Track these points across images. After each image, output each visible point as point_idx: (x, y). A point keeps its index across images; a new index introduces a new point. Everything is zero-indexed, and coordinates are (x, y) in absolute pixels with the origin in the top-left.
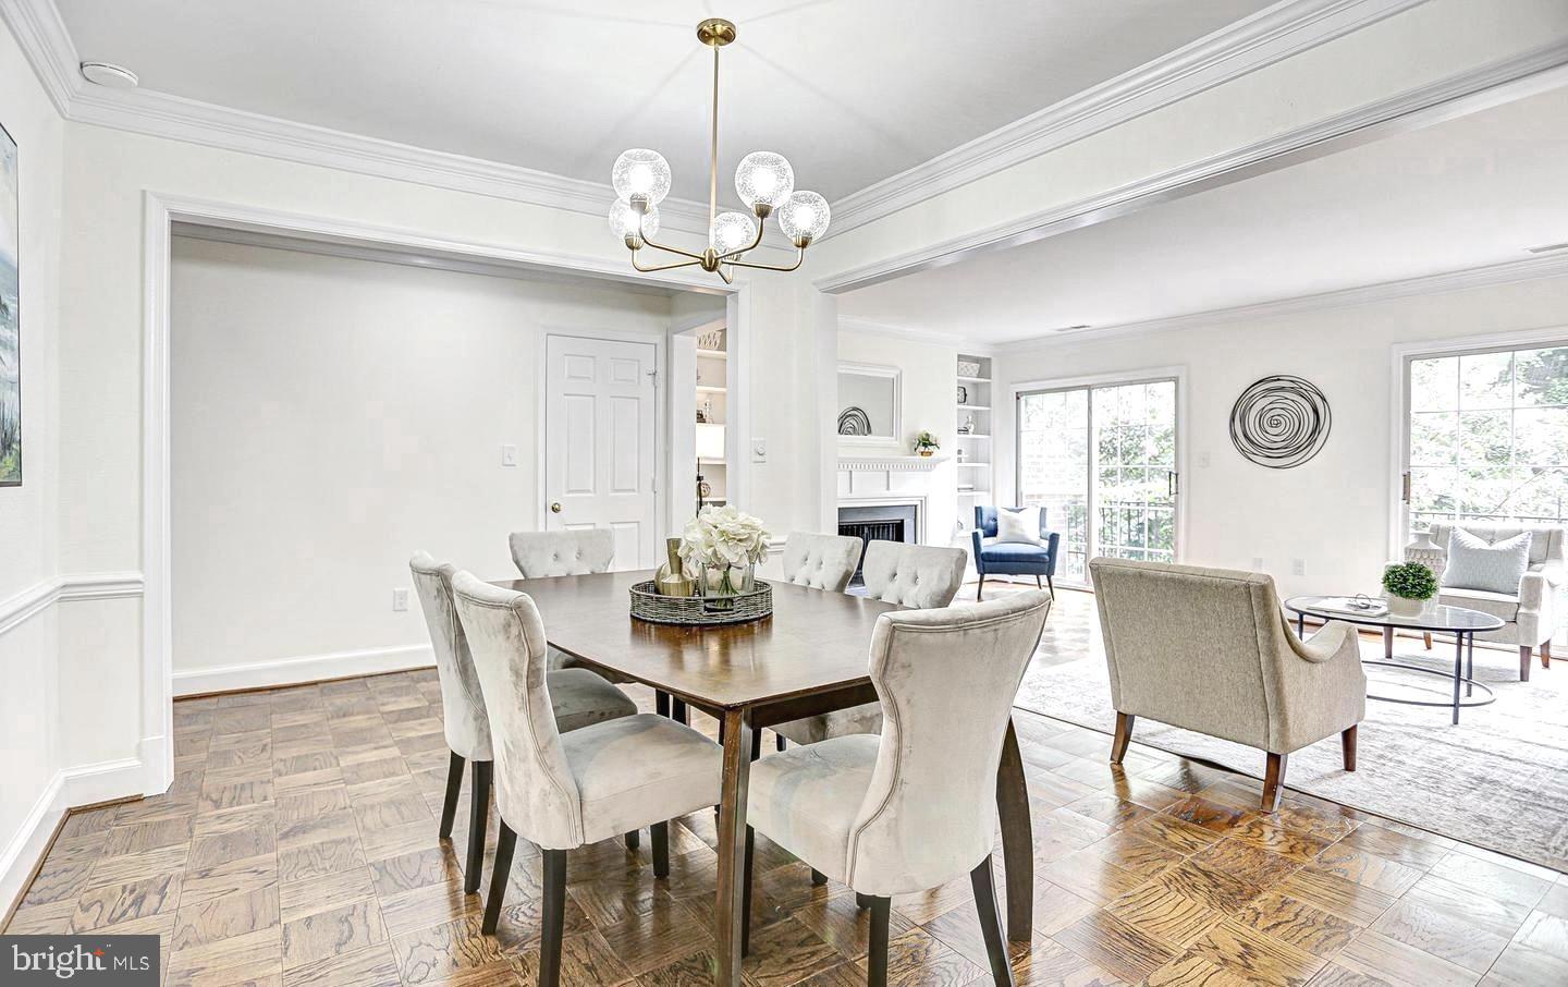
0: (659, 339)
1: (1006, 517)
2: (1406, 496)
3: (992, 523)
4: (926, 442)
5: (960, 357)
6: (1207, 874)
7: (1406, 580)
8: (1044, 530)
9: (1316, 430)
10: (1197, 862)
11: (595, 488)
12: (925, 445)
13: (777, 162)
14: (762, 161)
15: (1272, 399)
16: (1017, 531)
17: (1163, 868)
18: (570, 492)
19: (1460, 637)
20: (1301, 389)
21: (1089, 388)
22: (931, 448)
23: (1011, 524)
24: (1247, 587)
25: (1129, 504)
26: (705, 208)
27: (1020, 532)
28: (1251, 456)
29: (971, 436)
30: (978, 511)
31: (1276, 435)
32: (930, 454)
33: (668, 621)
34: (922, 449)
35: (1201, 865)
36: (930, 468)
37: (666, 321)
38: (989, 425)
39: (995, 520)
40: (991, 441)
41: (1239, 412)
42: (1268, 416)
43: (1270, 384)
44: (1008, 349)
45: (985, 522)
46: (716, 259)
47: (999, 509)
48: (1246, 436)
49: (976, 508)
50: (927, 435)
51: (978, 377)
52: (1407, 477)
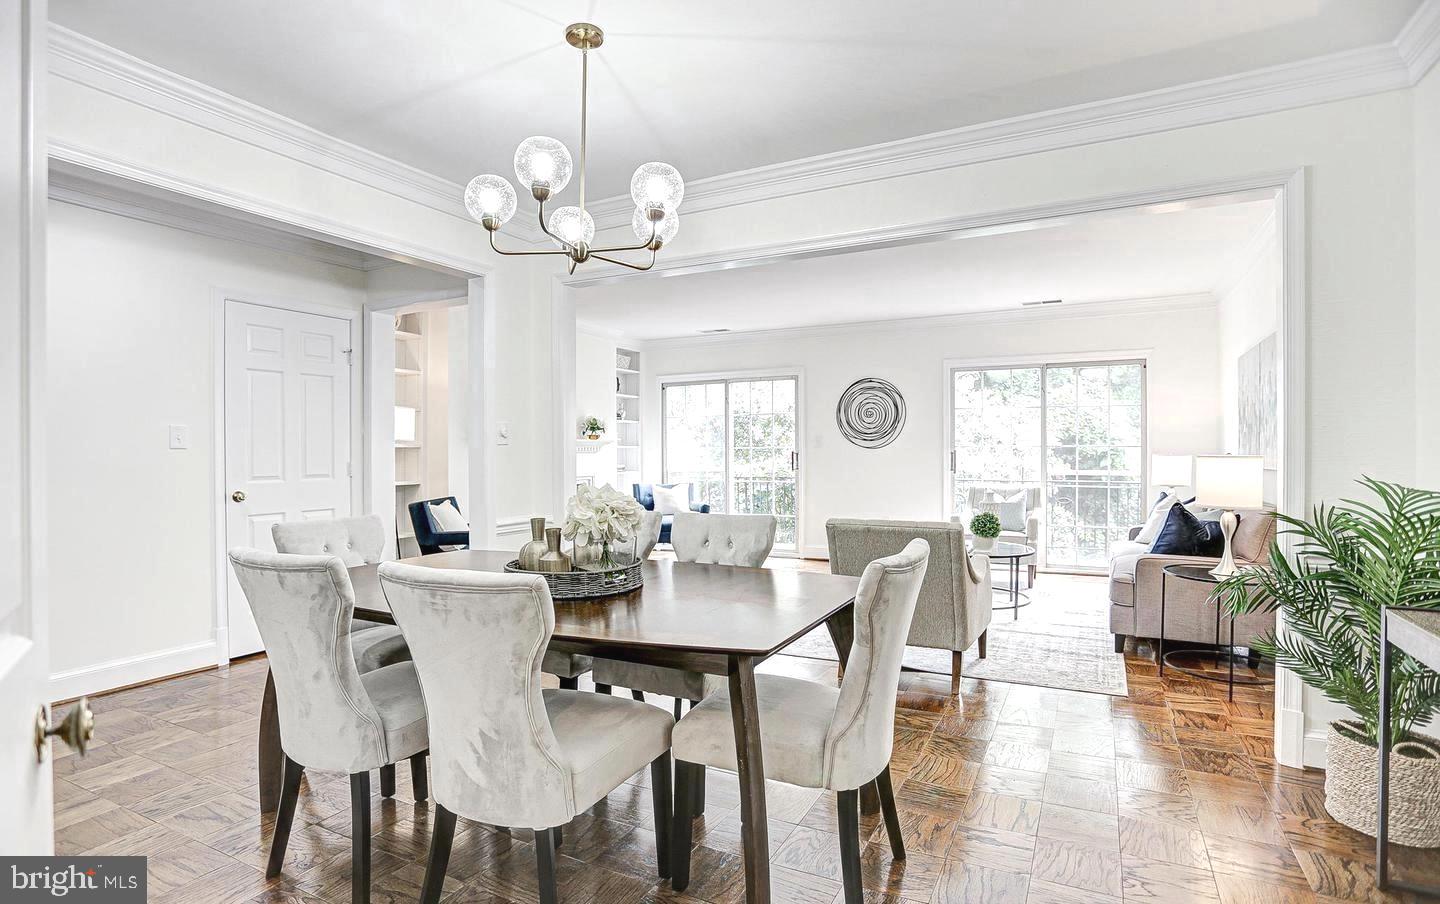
0: (355, 315)
1: (660, 493)
2: (953, 468)
3: (648, 498)
4: (594, 427)
5: (619, 351)
6: (949, 740)
7: (985, 525)
8: (693, 503)
9: (896, 419)
10: (939, 734)
11: (284, 473)
12: (593, 429)
13: (667, 172)
14: (657, 171)
15: (866, 396)
16: (671, 504)
17: (922, 743)
18: (254, 478)
19: (1012, 561)
20: (888, 390)
21: (726, 382)
22: (598, 432)
23: (666, 500)
24: (948, 533)
25: (746, 479)
26: (460, 190)
27: (674, 506)
28: (853, 440)
29: (623, 421)
30: (636, 488)
31: (870, 423)
32: (597, 437)
33: (570, 596)
34: (589, 432)
35: (943, 735)
36: (595, 450)
37: (363, 297)
38: (637, 411)
39: (650, 495)
40: (639, 425)
41: (843, 405)
42: (866, 408)
43: (864, 384)
44: (654, 345)
45: (642, 498)
46: (588, 252)
47: (654, 486)
48: (848, 423)
49: (634, 485)
50: (594, 419)
51: (629, 369)
52: (953, 454)
